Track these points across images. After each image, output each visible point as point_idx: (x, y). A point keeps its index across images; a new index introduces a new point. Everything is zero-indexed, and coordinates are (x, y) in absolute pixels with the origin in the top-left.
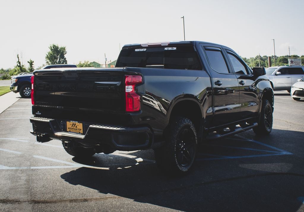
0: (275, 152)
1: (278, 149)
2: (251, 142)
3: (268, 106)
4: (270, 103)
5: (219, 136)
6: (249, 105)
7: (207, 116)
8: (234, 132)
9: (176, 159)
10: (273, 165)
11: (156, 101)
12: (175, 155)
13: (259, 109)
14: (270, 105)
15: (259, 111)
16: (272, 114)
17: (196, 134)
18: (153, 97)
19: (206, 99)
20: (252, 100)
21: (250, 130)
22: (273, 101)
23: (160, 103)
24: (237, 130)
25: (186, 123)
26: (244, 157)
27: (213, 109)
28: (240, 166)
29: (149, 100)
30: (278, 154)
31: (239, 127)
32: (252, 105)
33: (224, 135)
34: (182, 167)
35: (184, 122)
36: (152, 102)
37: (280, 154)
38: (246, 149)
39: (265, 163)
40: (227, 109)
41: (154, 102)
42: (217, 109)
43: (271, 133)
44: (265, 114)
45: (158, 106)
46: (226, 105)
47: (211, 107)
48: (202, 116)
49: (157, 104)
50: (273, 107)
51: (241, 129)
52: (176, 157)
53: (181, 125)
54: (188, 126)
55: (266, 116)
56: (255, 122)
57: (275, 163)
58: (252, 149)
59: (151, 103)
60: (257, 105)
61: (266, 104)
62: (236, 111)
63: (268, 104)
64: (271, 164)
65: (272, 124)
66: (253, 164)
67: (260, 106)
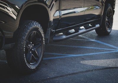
0: (112, 49)
1: (115, 47)
2: (93, 41)
3: (110, 9)
4: (112, 7)
5: (64, 37)
6: (95, 9)
7: (54, 20)
8: (77, 33)
9: (25, 58)
10: (110, 61)
11: (10, 7)
12: (24, 54)
13: (102, 12)
14: (111, 8)
15: (101, 14)
16: (113, 16)
17: (44, 36)
18: (7, 4)
19: (53, 4)
20: (95, 4)
21: (92, 31)
22: (115, 5)
23: (14, 10)
24: (80, 31)
25: (34, 25)
26: (85, 54)
27: (60, 13)
28: (81, 62)
29: (4, 7)
30: (115, 51)
31: (83, 29)
32: (97, 9)
33: (69, 36)
34: (31, 66)
35: (33, 25)
36: (7, 8)
37: (117, 51)
38: (88, 47)
39: (103, 59)
40: (75, 12)
41: (9, 8)
42: (63, 12)
43: (110, 34)
44: (106, 17)
45: (12, 13)
46: (75, 8)
47: (58, 11)
48: (49, 19)
49: (11, 11)
50: (114, 10)
51: (84, 30)
52: (25, 56)
53: (30, 28)
54: (36, 29)
55: (107, 18)
56: (97, 24)
57: (112, 58)
58: (92, 48)
59: (6, 10)
60: (100, 8)
61: (108, 8)
62: (82, 14)
63: (110, 7)
64: (108, 60)
65: (112, 25)
66: (93, 61)
67: (102, 9)
